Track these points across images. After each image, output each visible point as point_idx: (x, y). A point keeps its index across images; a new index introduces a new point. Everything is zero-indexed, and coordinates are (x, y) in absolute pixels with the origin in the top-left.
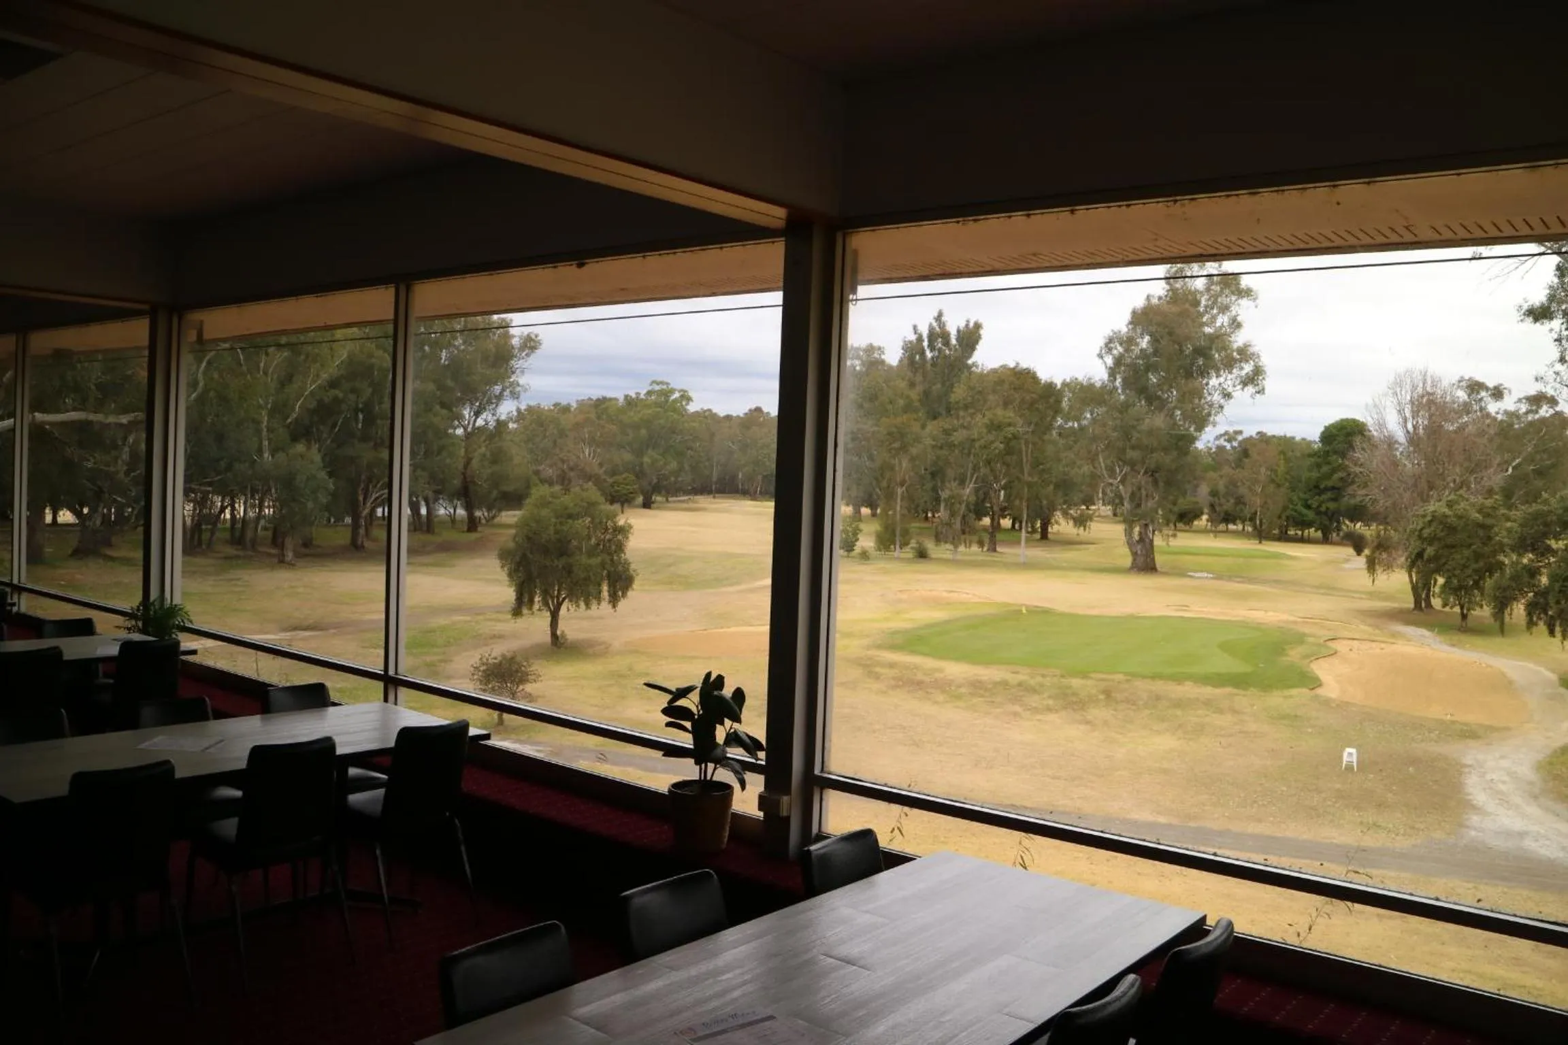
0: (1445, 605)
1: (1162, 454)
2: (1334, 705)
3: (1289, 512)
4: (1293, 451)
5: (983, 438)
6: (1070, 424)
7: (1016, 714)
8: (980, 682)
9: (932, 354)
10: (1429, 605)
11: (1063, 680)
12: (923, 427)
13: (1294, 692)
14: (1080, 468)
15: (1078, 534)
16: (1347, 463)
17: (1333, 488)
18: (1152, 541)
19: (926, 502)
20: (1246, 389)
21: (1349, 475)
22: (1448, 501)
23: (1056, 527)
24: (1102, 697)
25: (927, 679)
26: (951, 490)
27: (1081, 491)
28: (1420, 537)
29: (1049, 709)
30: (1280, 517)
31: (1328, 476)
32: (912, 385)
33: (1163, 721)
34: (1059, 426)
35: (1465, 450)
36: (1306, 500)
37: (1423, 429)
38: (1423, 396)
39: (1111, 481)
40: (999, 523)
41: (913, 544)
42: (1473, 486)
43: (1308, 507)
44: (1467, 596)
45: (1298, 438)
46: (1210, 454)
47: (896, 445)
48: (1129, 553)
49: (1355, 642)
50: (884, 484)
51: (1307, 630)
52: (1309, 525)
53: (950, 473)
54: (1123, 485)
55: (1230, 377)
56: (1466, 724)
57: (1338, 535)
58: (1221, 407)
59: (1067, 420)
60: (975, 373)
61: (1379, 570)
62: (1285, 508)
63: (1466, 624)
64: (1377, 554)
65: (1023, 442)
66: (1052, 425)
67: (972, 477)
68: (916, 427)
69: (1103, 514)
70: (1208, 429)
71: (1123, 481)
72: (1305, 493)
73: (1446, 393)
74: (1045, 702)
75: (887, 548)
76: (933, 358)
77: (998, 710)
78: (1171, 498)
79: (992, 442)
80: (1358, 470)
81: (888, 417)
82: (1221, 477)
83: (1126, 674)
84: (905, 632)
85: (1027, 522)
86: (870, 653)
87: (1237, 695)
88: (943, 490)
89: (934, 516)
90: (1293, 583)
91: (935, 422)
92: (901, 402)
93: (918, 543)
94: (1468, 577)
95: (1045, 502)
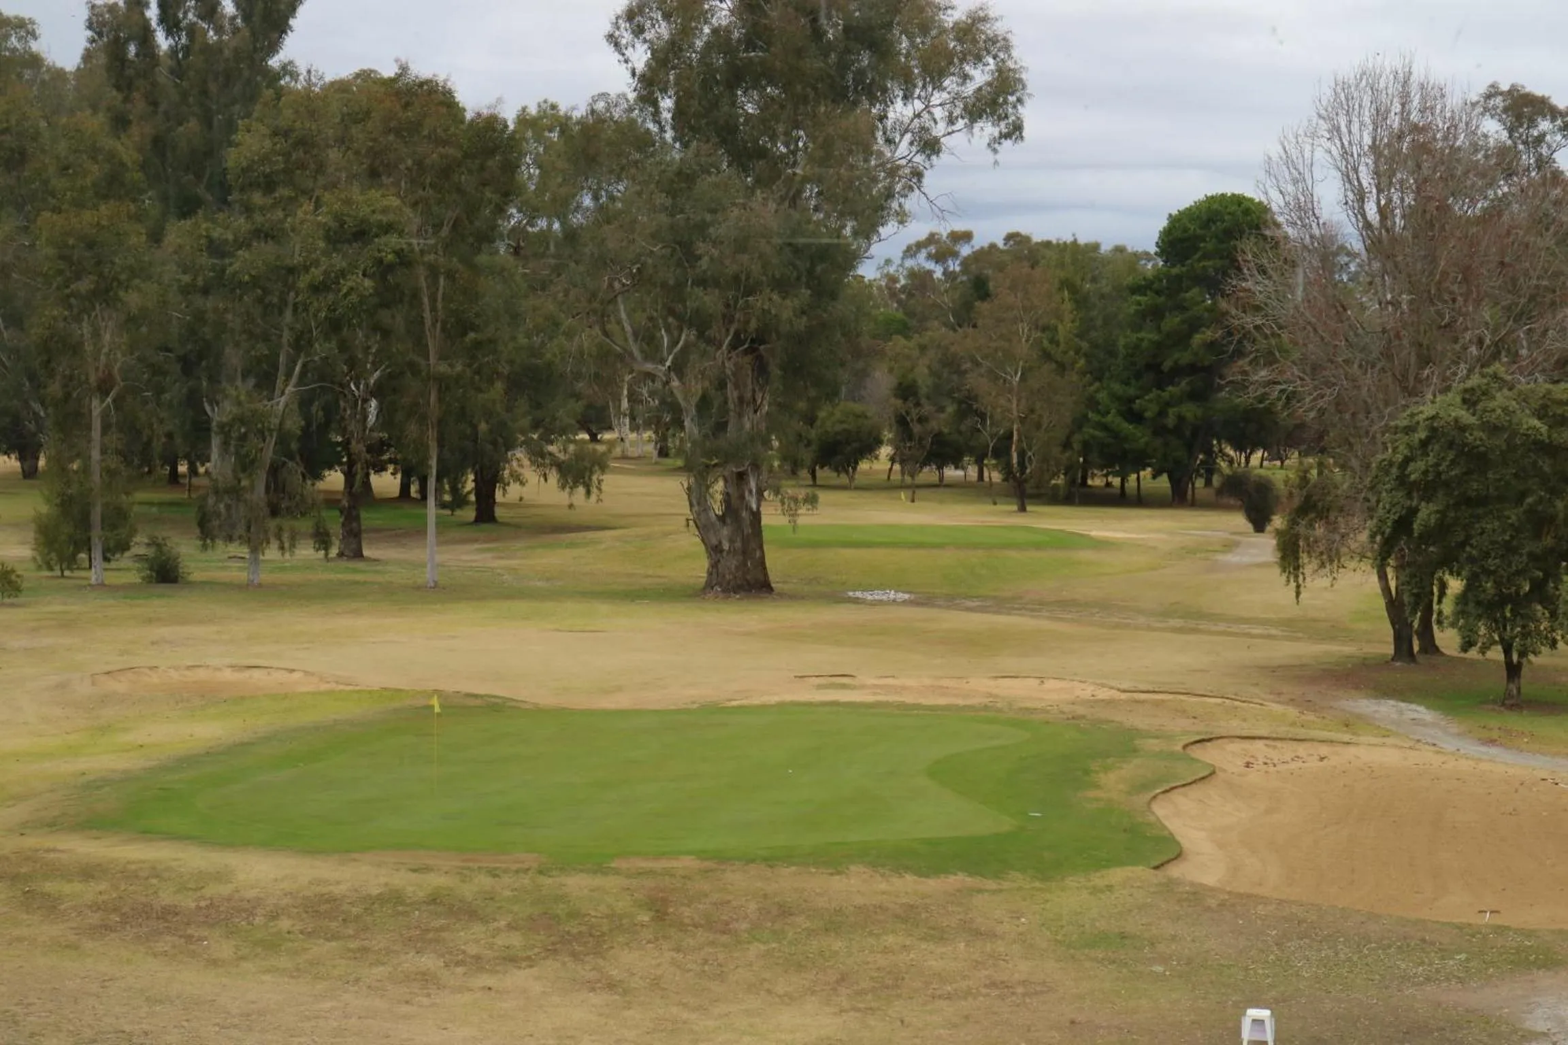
0: (1467, 645)
1: (775, 297)
2: (1213, 903)
3: (1089, 431)
4: (1094, 280)
5: (316, 263)
6: (542, 223)
7: (426, 979)
8: (331, 899)
9: (171, 41)
10: (1430, 647)
11: (546, 881)
12: (156, 237)
13: (1117, 875)
14: (569, 335)
15: (571, 506)
16: (1223, 305)
17: (1193, 369)
18: (756, 516)
19: (170, 436)
20: (978, 126)
21: (1230, 334)
22: (1466, 391)
23: (514, 491)
24: (645, 917)
25: (188, 902)
26: (239, 404)
27: (577, 396)
28: (1402, 480)
29: (511, 960)
30: (1067, 445)
31: (1181, 339)
32: (120, 123)
33: (800, 967)
34: (513, 229)
35: (1502, 264)
36: (1131, 400)
37: (1403, 217)
38: (1400, 137)
39: (649, 367)
40: (367, 484)
41: (140, 545)
42: (1524, 352)
43: (1135, 417)
44: (1519, 621)
45: (1106, 248)
46: (893, 294)
47: (84, 285)
48: (701, 548)
49: (1260, 744)
50: (55, 388)
51: (1138, 721)
52: (1138, 462)
53: (233, 357)
54: (680, 379)
55: (937, 98)
56: (1529, 934)
57: (1208, 483)
58: (918, 175)
59: (532, 213)
60: (291, 92)
61: (1309, 565)
62: (1079, 423)
63: (1519, 689)
64: (1301, 529)
65: (422, 273)
66: (494, 227)
67: (292, 362)
68: (137, 237)
69: (633, 452)
70: (888, 230)
71: (678, 368)
72: (1126, 383)
73: (1456, 127)
74: (500, 941)
75: (69, 561)
76: (173, 51)
77: (379, 971)
78: (802, 405)
79: (343, 274)
80: (1250, 321)
81: (57, 210)
82: (923, 348)
83: (701, 855)
84: (127, 778)
85: (439, 479)
86: (31, 842)
87: (980, 891)
88: (214, 402)
89: (193, 471)
90: (1105, 606)
91: (187, 224)
92: (95, 171)
93: (154, 543)
94: (1518, 573)
95: (483, 427)
